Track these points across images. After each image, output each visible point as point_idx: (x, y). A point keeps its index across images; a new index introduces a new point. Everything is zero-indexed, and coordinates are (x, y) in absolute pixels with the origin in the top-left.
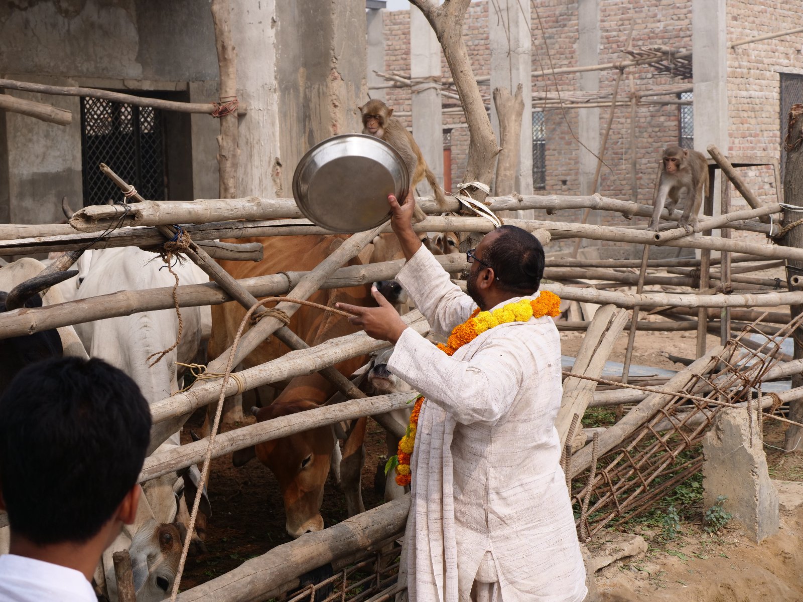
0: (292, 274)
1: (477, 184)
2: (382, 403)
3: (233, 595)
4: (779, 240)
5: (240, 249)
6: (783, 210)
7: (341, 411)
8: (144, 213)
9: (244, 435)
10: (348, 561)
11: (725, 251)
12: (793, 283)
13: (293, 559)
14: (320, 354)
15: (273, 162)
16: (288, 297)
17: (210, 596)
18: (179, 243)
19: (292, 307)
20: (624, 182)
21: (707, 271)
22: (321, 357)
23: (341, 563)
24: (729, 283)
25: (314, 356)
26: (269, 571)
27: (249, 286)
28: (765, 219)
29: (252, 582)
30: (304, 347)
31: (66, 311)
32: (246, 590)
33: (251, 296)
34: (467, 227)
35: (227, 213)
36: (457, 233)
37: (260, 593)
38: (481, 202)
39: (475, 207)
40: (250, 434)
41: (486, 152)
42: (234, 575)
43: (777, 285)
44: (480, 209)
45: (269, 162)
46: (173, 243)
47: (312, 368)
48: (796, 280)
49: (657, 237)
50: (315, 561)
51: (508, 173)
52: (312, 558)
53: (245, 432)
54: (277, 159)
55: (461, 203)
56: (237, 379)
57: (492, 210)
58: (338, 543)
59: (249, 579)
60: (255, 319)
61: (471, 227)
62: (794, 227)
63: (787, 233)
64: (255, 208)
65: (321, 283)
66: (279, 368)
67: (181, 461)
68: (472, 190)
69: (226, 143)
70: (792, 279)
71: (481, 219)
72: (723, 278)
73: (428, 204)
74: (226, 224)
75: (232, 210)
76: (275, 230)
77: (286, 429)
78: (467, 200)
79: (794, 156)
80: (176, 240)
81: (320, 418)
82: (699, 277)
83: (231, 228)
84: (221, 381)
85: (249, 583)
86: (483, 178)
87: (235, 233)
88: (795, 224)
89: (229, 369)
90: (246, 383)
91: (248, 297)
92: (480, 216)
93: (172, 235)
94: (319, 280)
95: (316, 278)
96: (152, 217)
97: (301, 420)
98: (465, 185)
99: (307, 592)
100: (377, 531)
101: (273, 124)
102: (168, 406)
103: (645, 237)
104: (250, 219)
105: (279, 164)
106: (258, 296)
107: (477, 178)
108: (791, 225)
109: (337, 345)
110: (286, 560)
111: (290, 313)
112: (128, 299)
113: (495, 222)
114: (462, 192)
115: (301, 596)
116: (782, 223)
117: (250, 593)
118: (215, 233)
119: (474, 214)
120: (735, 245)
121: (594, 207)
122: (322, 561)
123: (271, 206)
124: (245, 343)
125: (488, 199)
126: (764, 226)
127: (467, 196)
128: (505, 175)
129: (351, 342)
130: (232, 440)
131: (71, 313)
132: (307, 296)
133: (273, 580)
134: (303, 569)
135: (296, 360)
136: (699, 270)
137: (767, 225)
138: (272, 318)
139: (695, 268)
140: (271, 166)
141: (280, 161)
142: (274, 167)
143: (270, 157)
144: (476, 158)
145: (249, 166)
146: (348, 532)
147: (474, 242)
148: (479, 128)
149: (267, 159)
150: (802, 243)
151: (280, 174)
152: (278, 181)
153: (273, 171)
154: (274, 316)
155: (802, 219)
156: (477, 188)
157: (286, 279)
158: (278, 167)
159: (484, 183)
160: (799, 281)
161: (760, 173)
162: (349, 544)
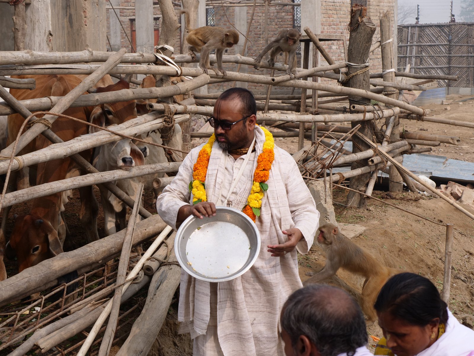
0: (53, 98)
1: (166, 46)
2: (109, 176)
3: (16, 289)
4: (345, 83)
5: (21, 82)
6: (347, 66)
7: (83, 180)
9: (23, 194)
10: (87, 269)
11: (315, 90)
12: (352, 109)
13: (53, 268)
14: (70, 146)
15: (47, 33)
16: (51, 112)
19: (52, 118)
21: (305, 102)
22: (70, 148)
23: (83, 271)
24: (316, 109)
25: (67, 147)
26: (38, 275)
27: (27, 105)
28: (337, 71)
30: (60, 142)
32: (25, 286)
33: (28, 111)
34: (160, 72)
35: (12, 60)
36: (154, 75)
37: (33, 288)
38: (169, 57)
39: (165, 60)
40: (27, 193)
41: (172, 27)
42: (17, 278)
43: (344, 111)
44: (168, 61)
45: (45, 33)
47: (65, 154)
48: (354, 107)
49: (273, 80)
50: (67, 269)
52: (65, 268)
53: (24, 192)
54: (50, 31)
55: (157, 58)
56: (18, 160)
57: (176, 62)
58: (81, 259)
59: (26, 280)
60: (30, 124)
61: (163, 72)
62: (353, 76)
63: (349, 79)
64: (30, 57)
65: (71, 103)
66: (44, 154)
68: (164, 49)
69: (18, 21)
70: (351, 107)
71: (169, 67)
72: (313, 106)
73: (137, 58)
74: (11, 67)
75: (15, 58)
76: (43, 71)
77: (50, 190)
78: (160, 56)
81: (70, 184)
82: (300, 106)
83: (15, 69)
84: (9, 161)
85: (27, 282)
86: (170, 43)
87: (18, 72)
88: (354, 74)
89: (13, 154)
90: (24, 162)
91: (26, 111)
92: (168, 65)
94: (70, 101)
95: (68, 100)
97: (58, 185)
98: (160, 47)
99: (62, 288)
100: (104, 252)
101: (47, 10)
103: (266, 80)
104: (27, 64)
105: (51, 34)
106: (32, 111)
107: (167, 42)
108: (351, 75)
109: (81, 140)
110: (49, 268)
111: (51, 121)
113: (177, 69)
114: (157, 51)
115: (58, 290)
116: (347, 74)
117: (27, 288)
118: (6, 72)
119: (165, 64)
120: (319, 86)
121: (237, 62)
122: (71, 269)
123: (40, 56)
124: (24, 139)
125: (173, 56)
126: (336, 75)
127: (160, 53)
129: (89, 139)
130: (15, 197)
132: (62, 111)
133: (41, 280)
134: (59, 274)
135: (55, 150)
136: (300, 102)
137: (338, 75)
138: (41, 124)
139: (298, 100)
140: (46, 36)
141: (52, 33)
142: (48, 36)
143: (45, 30)
144: (166, 30)
145: (33, 35)
146: (87, 252)
147: (165, 81)
148: (168, 13)
149: (44, 31)
150: (358, 85)
151: (52, 41)
152: (50, 45)
153: (47, 39)
154: (41, 123)
155: (358, 72)
156: (166, 49)
157: (50, 101)
158: (50, 36)
159: (170, 45)
160: (356, 107)
161: (339, 47)
162: (87, 259)
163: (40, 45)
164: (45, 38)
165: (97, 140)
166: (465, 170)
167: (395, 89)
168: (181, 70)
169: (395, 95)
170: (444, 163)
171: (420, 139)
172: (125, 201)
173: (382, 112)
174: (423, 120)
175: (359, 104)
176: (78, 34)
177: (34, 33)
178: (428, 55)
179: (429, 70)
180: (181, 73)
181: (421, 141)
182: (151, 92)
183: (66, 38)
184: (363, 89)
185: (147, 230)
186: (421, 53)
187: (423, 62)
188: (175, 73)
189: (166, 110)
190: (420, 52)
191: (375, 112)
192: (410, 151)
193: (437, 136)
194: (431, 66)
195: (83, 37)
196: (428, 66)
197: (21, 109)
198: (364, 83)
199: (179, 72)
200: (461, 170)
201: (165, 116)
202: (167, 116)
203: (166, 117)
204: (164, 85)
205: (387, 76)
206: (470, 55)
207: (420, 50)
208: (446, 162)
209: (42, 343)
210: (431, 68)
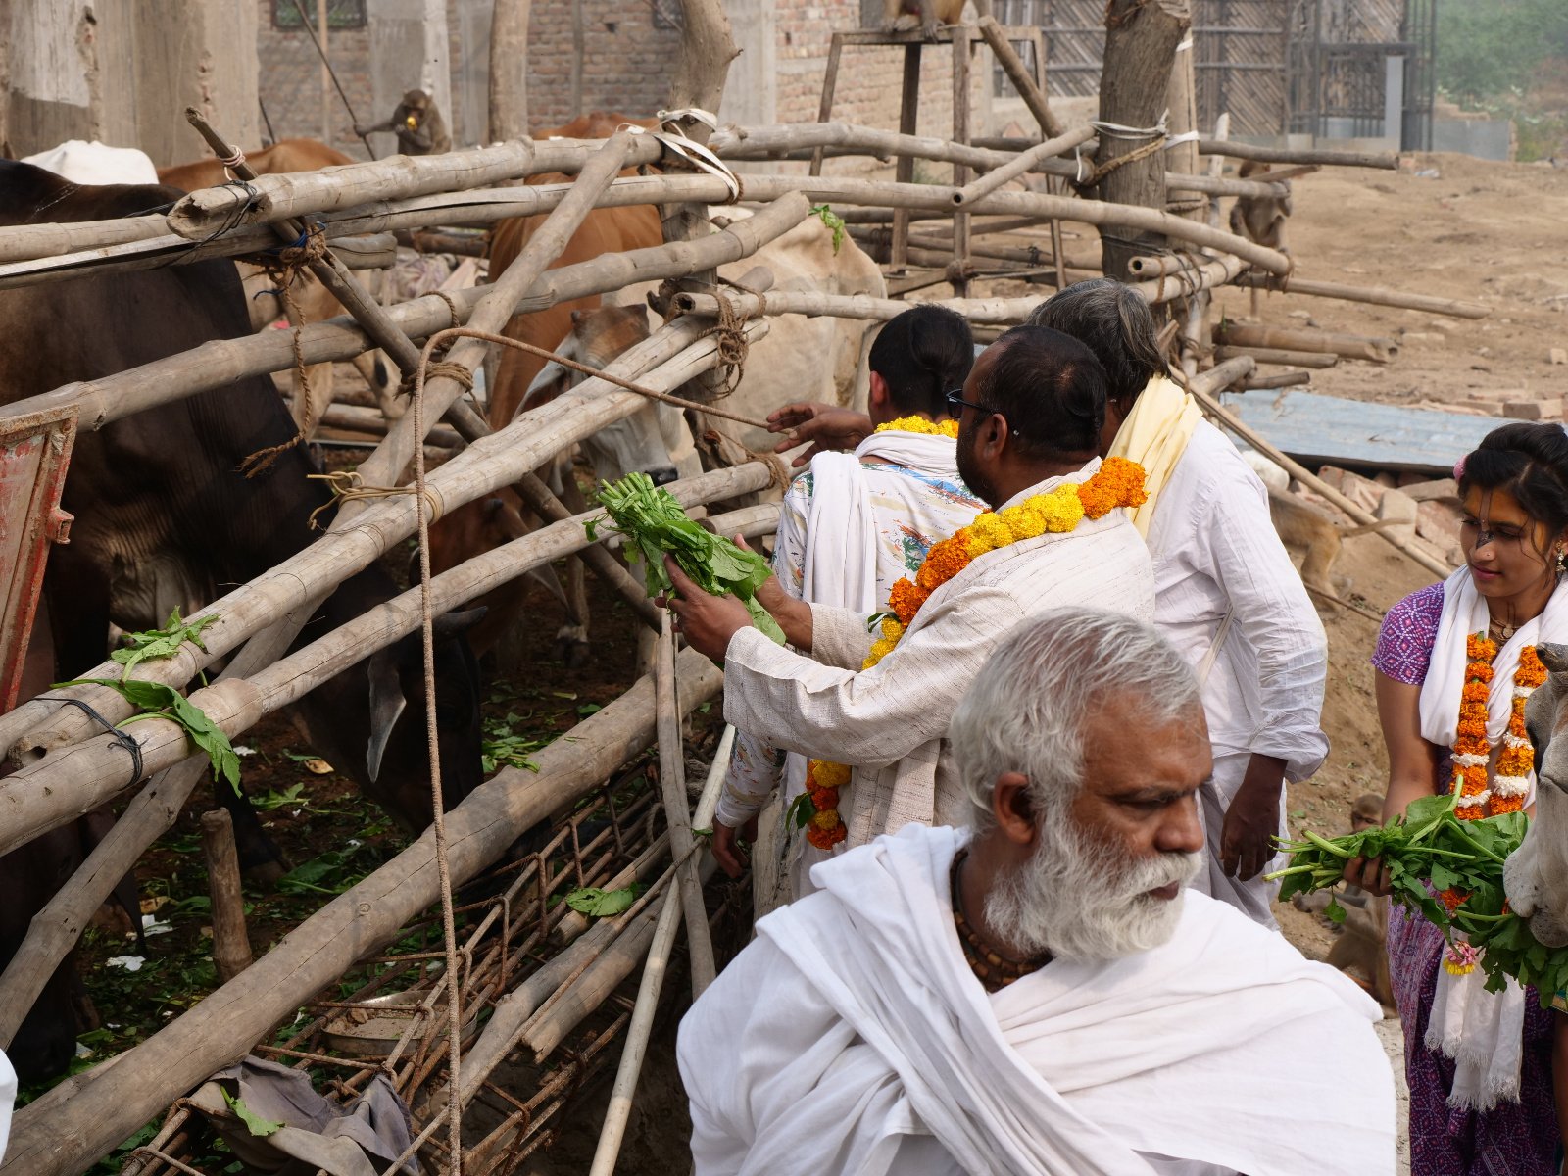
0: (453, 296)
1: (696, 112)
5: (368, 249)
6: (1096, 133)
8: (273, 200)
12: (1132, 270)
14: (531, 442)
15: (79, 15)
17: (407, 886)
18: (310, 251)
20: (545, 19)
21: (904, 233)
22: (533, 449)
24: (968, 260)
26: (479, 836)
27: (402, 322)
29: (461, 856)
30: (487, 433)
31: (145, 385)
34: (679, 194)
38: (704, 144)
39: (694, 154)
41: (715, 54)
44: (703, 159)
45: (71, 16)
46: (299, 250)
47: (525, 469)
48: (1138, 265)
49: (957, 197)
50: (537, 812)
51: (514, 40)
52: (535, 806)
54: (87, 10)
55: (663, 146)
56: (430, 499)
57: (722, 157)
58: (567, 778)
59: (454, 850)
61: (698, 193)
62: (1118, 167)
63: (1105, 177)
66: (483, 474)
67: (360, 650)
68: (688, 122)
70: (1130, 263)
71: (705, 176)
72: (958, 250)
77: (489, 580)
78: (677, 142)
79: (1121, 38)
80: (304, 244)
81: (530, 556)
82: (888, 243)
83: (371, 216)
85: (458, 858)
86: (706, 102)
88: (1121, 160)
91: (404, 342)
92: (705, 172)
93: (295, 234)
94: (509, 306)
95: (505, 303)
96: (283, 204)
97: (506, 563)
98: (677, 114)
99: (533, 867)
102: (348, 555)
103: (933, 197)
104: (397, 198)
105: (90, 19)
107: (696, 101)
108: (1111, 163)
109: (540, 423)
112: (231, 358)
113: (728, 181)
114: (668, 128)
115: (527, 874)
116: (1095, 156)
119: (693, 169)
121: (839, 144)
122: (546, 810)
123: (430, 171)
125: (712, 138)
127: (677, 133)
128: (509, 44)
131: (153, 388)
133: (489, 849)
134: (523, 826)
135: (501, 457)
136: (890, 230)
137: (1073, 162)
138: (449, 380)
139: (879, 226)
140: (76, 23)
141: (95, 15)
142: (81, 24)
143: (73, 6)
144: (695, 63)
145: (27, 22)
146: (580, 758)
147: (693, 219)
148: (703, 10)
149: (66, 8)
150: (1132, 195)
151: (93, 40)
152: (90, 53)
153: (78, 33)
154: (451, 377)
155: (1133, 153)
156: (696, 120)
157: (446, 306)
158: (89, 25)
159: (710, 110)
160: (1144, 266)
161: (828, 12)
162: (582, 777)
163: (53, 52)
164: (73, 31)
165: (587, 417)
166: (1344, 425)
167: (1198, 195)
168: (740, 185)
169: (1199, 213)
170: (1275, 403)
171: (1272, 346)
172: (626, 592)
173: (1200, 273)
174: (1284, 289)
175: (1149, 255)
176: (175, 18)
177: (32, 14)
178: (1073, 28)
179: (1078, 76)
180: (740, 193)
181: (1278, 353)
182: (675, 259)
183: (133, 30)
184: (1148, 204)
185: (705, 679)
186: (1051, 22)
187: (1059, 51)
188: (726, 194)
189: (724, 311)
190: (1046, 20)
191: (1183, 274)
192: (1243, 382)
193: (1328, 337)
194: (1082, 65)
195: (192, 27)
196: (1073, 64)
197: (394, 339)
198: (1152, 187)
199: (736, 192)
200: (1332, 425)
201: (721, 332)
202: (727, 332)
203: (724, 335)
204: (691, 232)
205: (1177, 153)
206: (1208, 28)
207: (1046, 12)
208: (1283, 401)
209: (535, 1035)
210: (1083, 70)
